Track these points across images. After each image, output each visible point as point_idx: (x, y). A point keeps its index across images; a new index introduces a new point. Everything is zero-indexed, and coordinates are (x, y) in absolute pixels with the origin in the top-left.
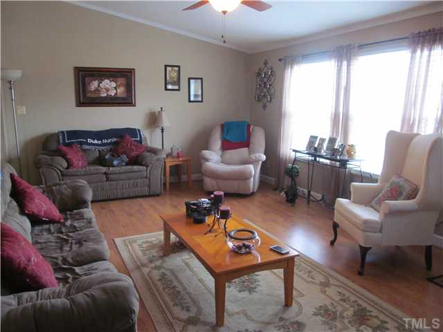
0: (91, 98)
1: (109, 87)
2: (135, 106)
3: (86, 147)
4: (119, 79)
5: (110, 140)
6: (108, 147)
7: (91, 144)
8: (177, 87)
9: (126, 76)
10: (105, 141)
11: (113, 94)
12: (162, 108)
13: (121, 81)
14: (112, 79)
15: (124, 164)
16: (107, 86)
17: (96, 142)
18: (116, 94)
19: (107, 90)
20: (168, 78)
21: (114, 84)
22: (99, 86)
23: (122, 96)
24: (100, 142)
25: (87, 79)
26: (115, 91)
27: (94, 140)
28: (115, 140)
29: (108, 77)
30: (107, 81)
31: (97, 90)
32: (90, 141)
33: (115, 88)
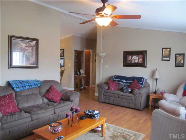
0: (128, 63)
1: (136, 59)
2: (146, 67)
3: (120, 83)
4: (140, 55)
5: (129, 81)
6: (128, 84)
7: (123, 82)
8: (168, 59)
9: (143, 54)
10: (128, 81)
11: (137, 62)
12: (157, 69)
13: (141, 56)
14: (137, 55)
15: (128, 92)
16: (135, 58)
17: (125, 81)
18: (138, 62)
19: (135, 60)
20: (163, 54)
21: (137, 58)
22: (132, 58)
23: (140, 63)
24: (126, 82)
25: (127, 56)
26: (138, 61)
27: (124, 80)
28: (131, 81)
29: (135, 55)
30: (135, 56)
31: (131, 60)
32: (122, 80)
33: (138, 59)
